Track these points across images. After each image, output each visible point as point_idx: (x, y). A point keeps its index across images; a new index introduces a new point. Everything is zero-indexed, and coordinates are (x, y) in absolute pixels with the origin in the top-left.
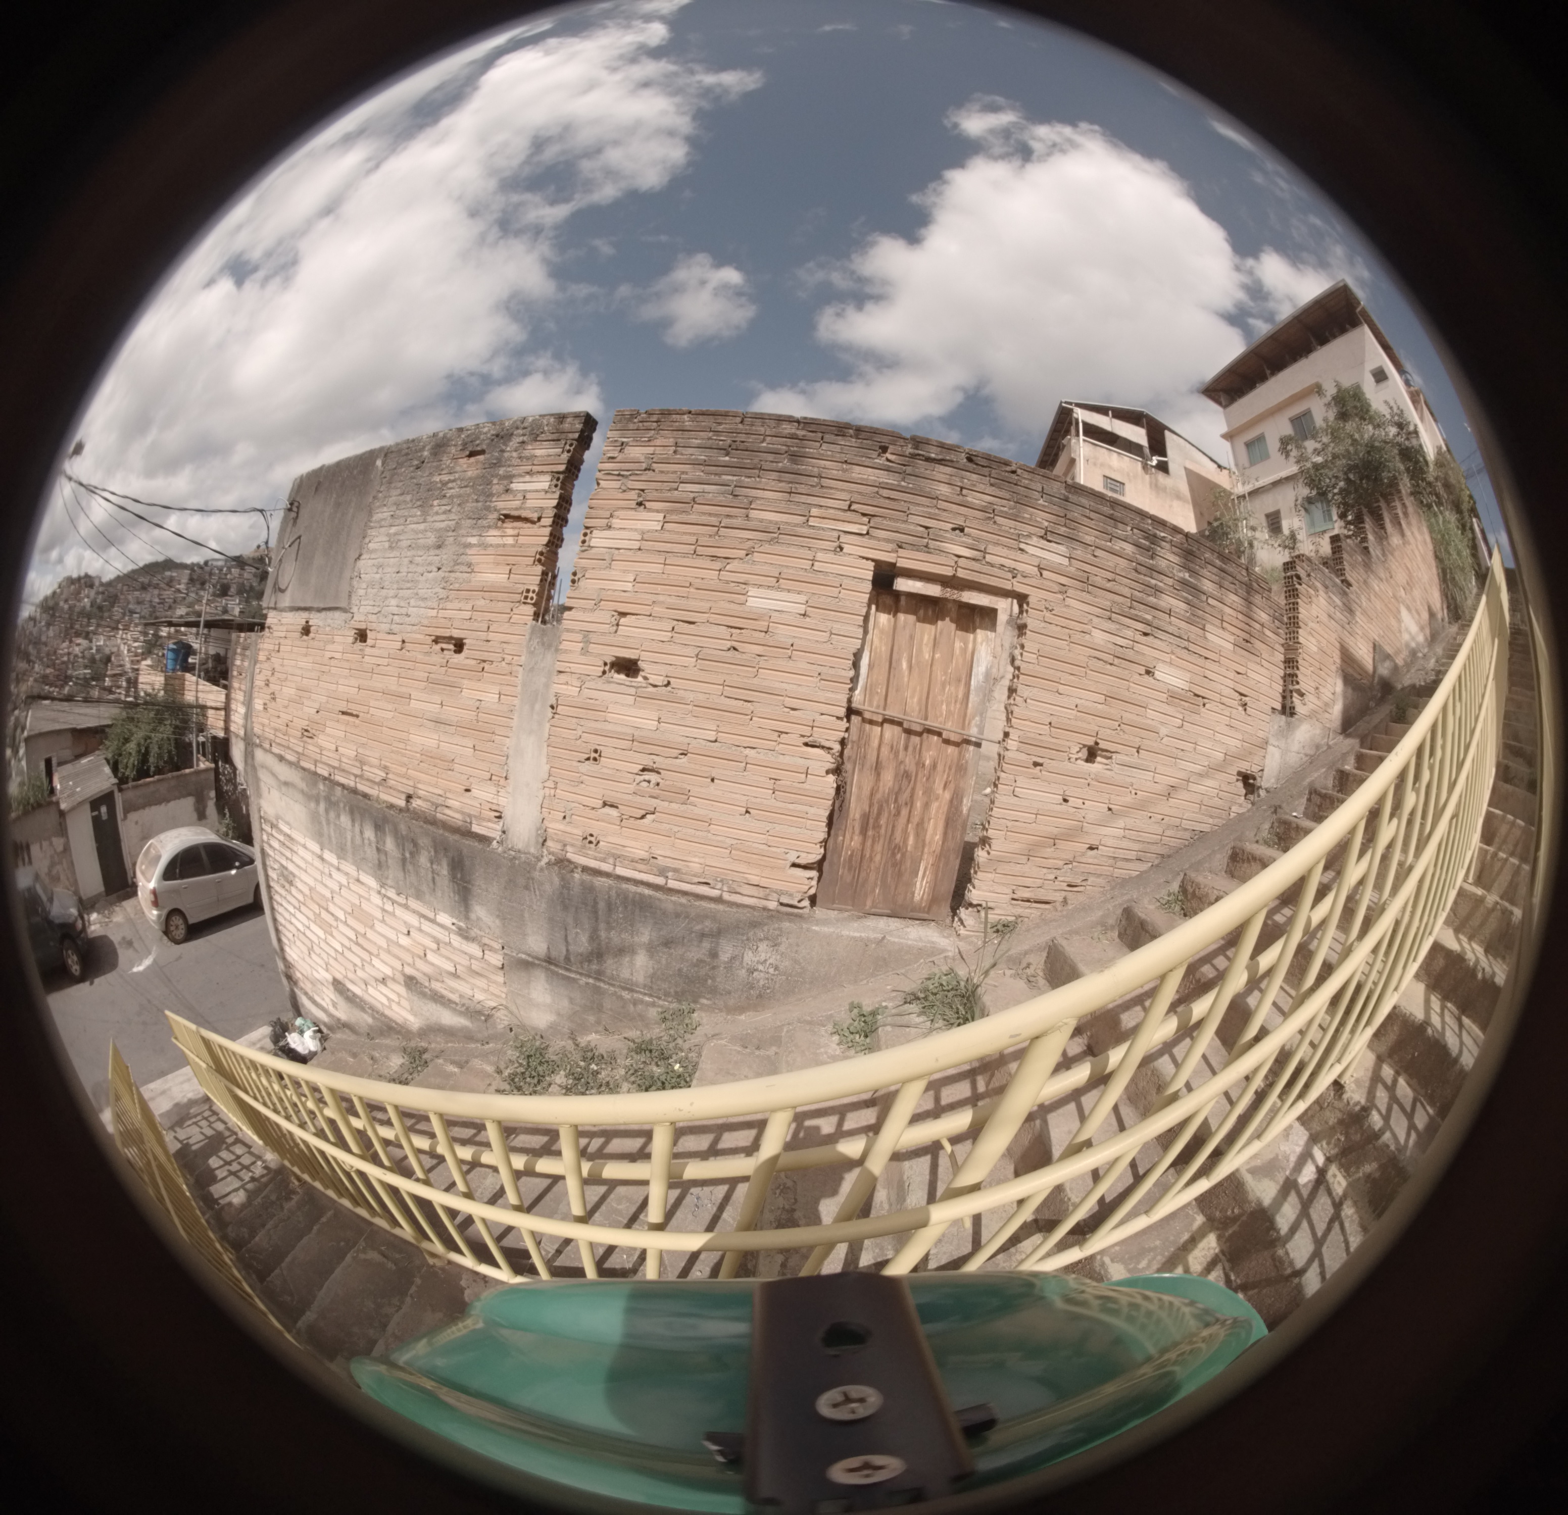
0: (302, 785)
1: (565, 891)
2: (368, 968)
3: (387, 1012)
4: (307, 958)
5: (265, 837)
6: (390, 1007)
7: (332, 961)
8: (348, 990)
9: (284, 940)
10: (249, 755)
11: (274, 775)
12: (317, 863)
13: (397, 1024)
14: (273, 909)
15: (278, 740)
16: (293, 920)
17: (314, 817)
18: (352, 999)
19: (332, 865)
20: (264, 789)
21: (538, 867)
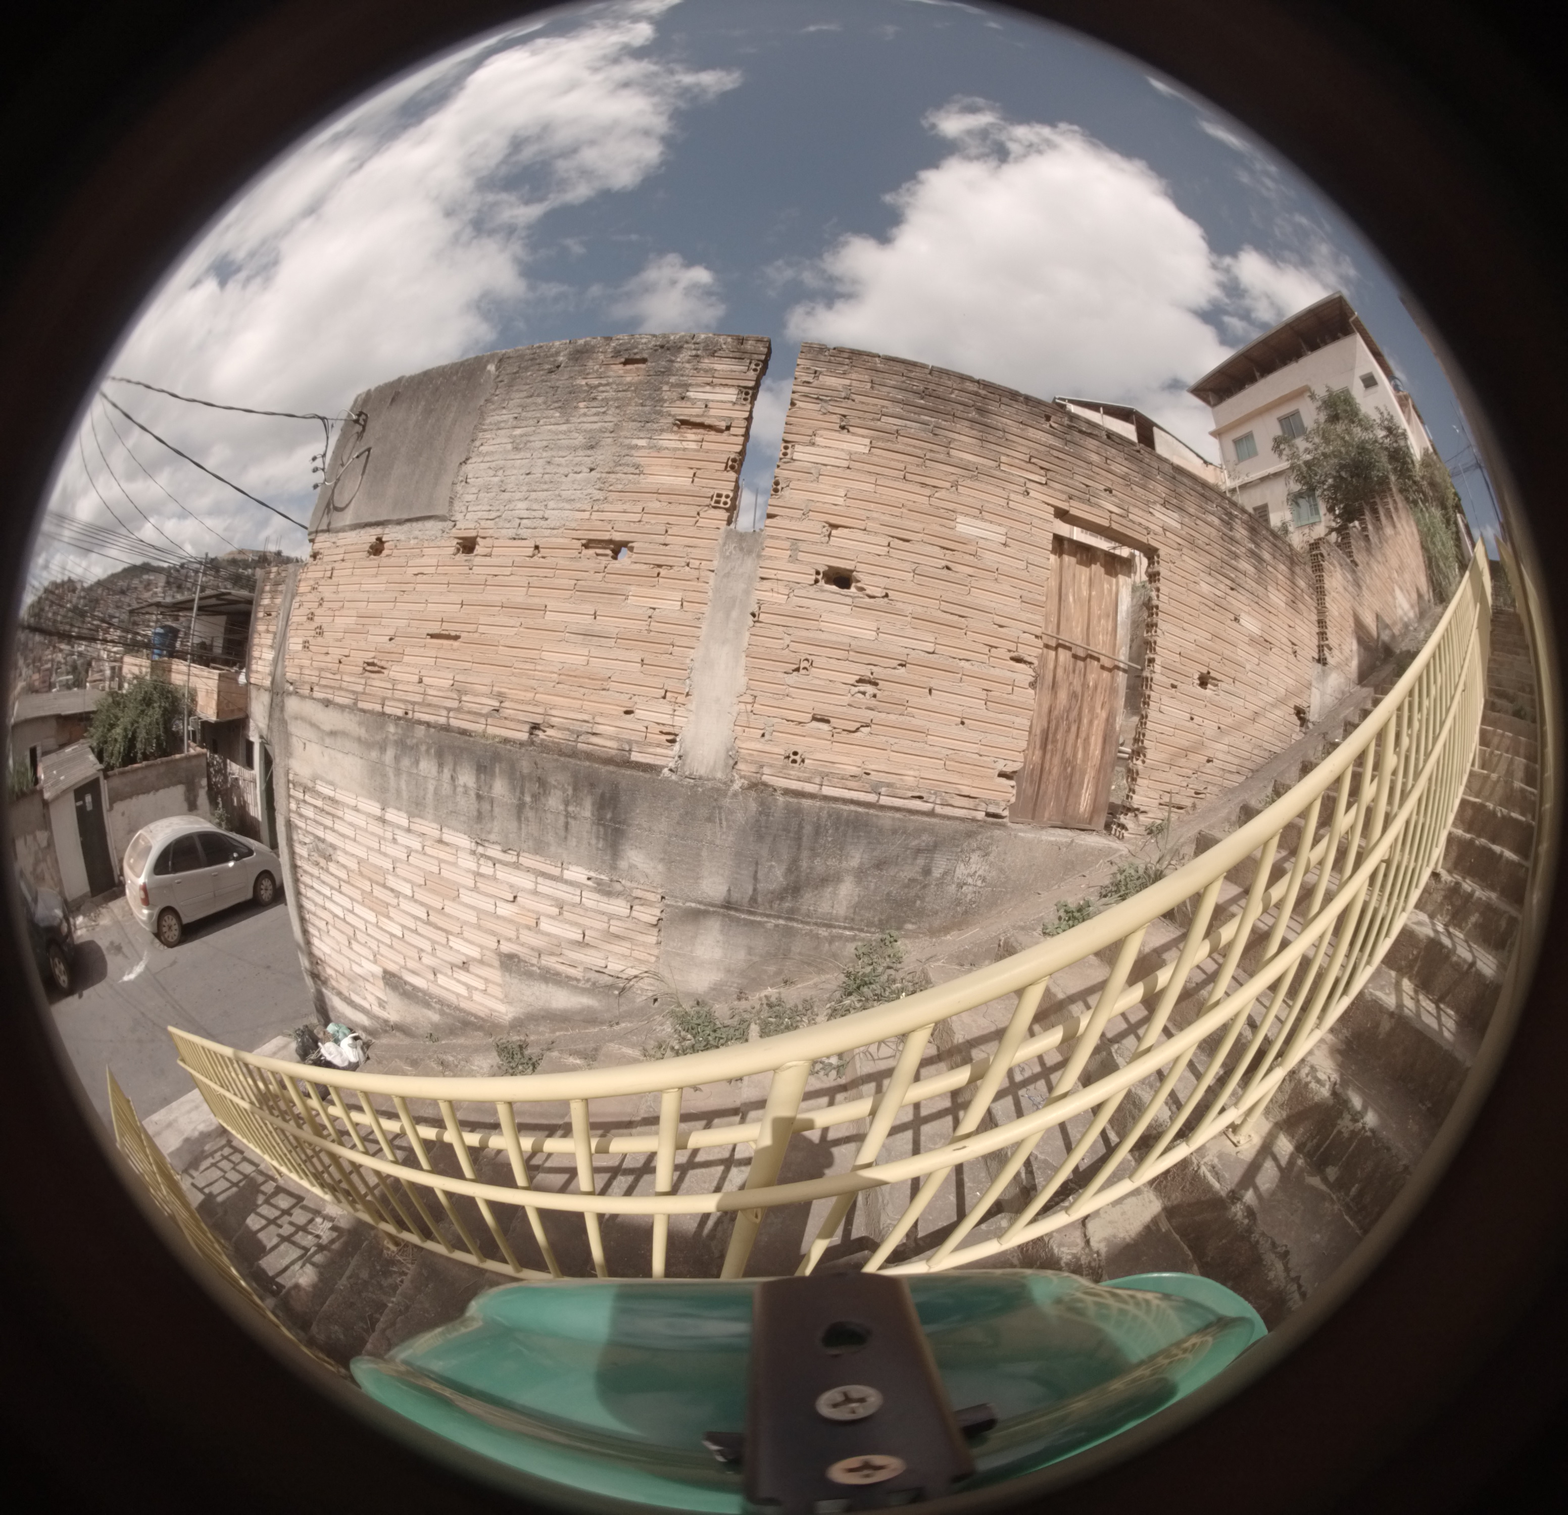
0: (362, 732)
1: (763, 818)
2: (441, 952)
3: (464, 1005)
4: (346, 951)
5: (293, 806)
6: (470, 998)
7: (384, 950)
8: (406, 983)
9: (312, 930)
10: (276, 708)
11: (313, 725)
12: (376, 828)
13: (476, 1017)
14: (298, 893)
15: (323, 682)
16: (329, 905)
17: (376, 770)
18: (410, 994)
19: (399, 827)
20: (296, 743)
21: (730, 793)
